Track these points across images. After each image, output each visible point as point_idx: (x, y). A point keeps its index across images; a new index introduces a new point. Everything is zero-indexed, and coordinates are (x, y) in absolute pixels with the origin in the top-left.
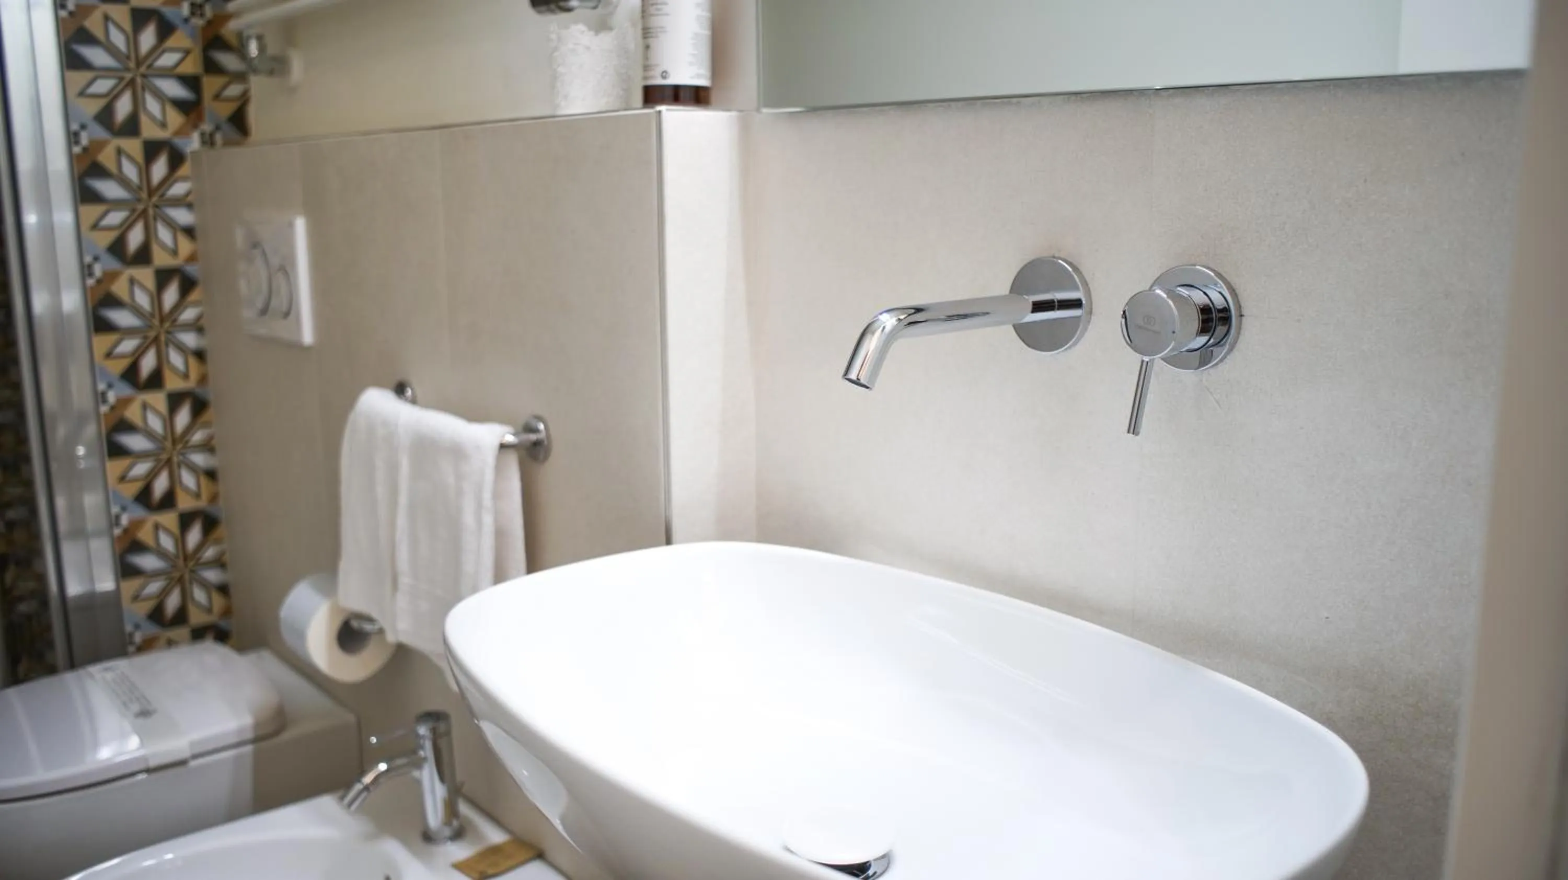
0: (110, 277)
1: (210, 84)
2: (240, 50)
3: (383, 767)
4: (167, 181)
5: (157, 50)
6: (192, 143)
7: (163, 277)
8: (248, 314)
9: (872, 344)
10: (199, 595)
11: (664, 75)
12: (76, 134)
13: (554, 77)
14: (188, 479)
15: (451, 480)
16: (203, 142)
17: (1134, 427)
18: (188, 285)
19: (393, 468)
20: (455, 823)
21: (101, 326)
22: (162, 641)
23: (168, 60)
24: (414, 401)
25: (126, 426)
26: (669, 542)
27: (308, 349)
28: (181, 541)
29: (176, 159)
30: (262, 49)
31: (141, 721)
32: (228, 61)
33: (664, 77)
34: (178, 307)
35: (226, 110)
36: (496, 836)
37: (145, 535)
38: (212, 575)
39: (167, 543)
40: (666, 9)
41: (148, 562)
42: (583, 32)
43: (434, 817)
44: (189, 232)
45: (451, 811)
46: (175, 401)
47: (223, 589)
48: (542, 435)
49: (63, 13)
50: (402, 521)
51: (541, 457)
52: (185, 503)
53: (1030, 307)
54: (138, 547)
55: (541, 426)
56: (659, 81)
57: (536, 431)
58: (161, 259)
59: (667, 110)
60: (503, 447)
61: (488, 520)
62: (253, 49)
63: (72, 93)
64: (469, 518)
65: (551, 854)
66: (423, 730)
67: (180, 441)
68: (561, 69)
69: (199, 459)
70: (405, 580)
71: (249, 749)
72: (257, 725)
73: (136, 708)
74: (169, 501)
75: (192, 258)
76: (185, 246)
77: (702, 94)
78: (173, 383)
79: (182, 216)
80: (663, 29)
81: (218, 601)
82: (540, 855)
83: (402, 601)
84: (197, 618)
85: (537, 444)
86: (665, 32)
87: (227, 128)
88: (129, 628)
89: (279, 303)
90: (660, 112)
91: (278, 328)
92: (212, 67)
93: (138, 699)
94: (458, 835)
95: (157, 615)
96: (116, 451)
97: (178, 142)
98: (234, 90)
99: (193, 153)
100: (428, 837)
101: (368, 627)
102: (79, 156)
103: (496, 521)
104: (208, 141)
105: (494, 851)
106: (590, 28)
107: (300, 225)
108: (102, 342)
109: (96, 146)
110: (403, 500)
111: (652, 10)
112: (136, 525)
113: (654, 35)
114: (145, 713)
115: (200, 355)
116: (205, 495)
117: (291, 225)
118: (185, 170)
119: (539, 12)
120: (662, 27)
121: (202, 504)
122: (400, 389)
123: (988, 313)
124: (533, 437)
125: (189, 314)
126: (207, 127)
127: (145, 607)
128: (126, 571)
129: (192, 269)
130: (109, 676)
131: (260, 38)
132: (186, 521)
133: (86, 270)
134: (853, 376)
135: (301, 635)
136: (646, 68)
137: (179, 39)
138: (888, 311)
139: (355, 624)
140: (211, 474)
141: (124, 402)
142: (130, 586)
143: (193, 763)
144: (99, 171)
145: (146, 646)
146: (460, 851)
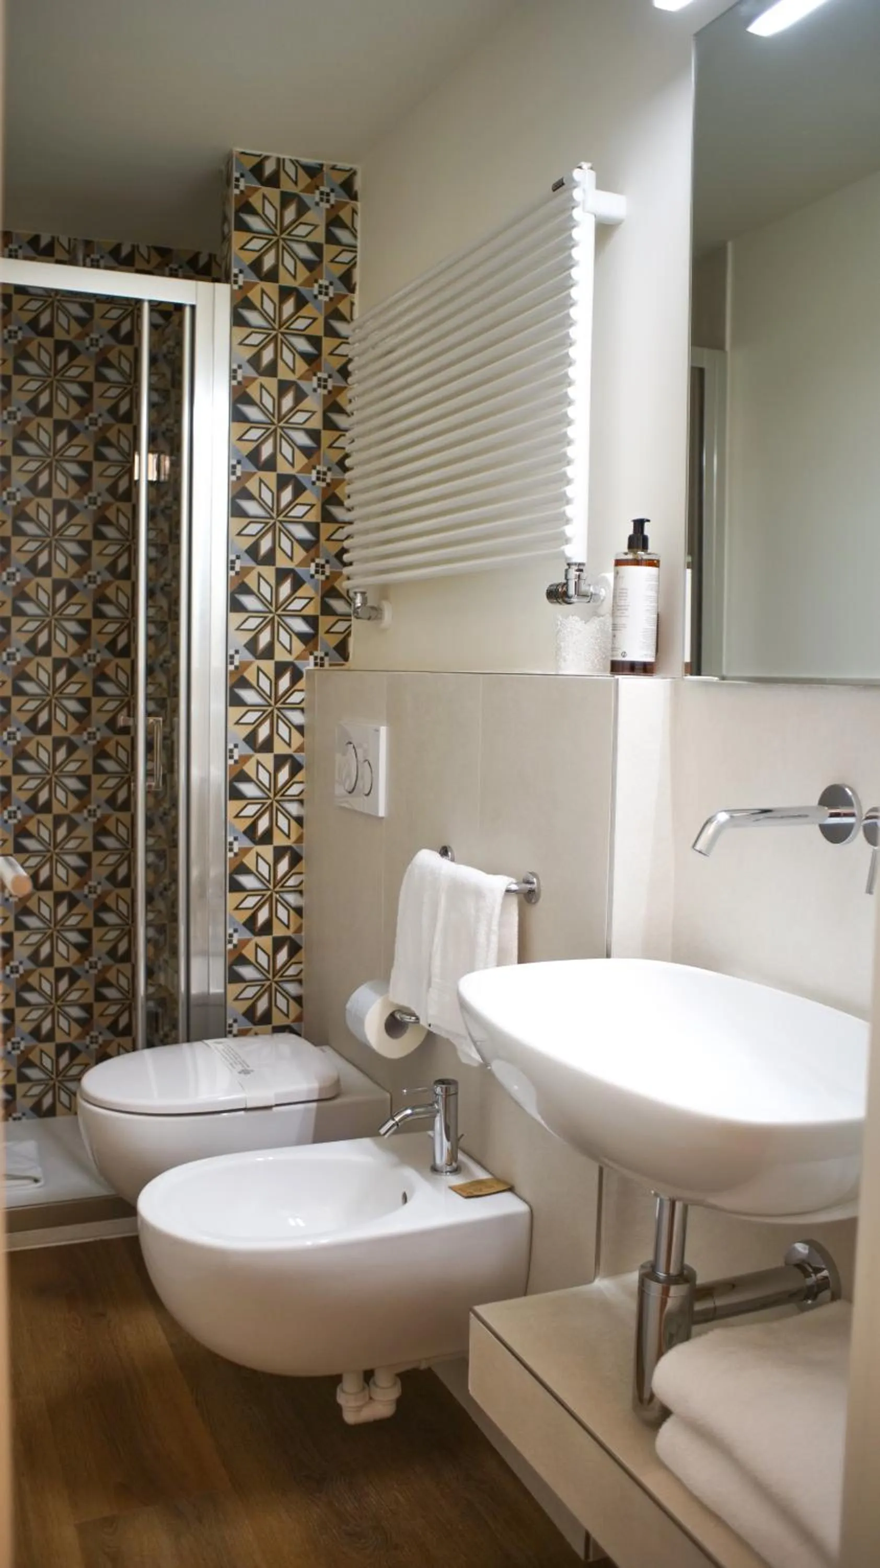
0: (245, 759)
1: (325, 622)
2: (349, 601)
3: (409, 1112)
4: (289, 692)
5: (291, 598)
6: (309, 665)
7: (280, 761)
8: (340, 790)
9: (710, 829)
10: (281, 1002)
11: (624, 654)
12: (232, 657)
13: (559, 649)
14: (282, 913)
15: (473, 912)
16: (316, 664)
17: (870, 891)
18: (296, 768)
19: (435, 905)
20: (454, 1165)
21: (235, 794)
22: (252, 1032)
23: (297, 605)
24: (453, 860)
25: (243, 869)
26: (608, 956)
27: (382, 818)
28: (273, 959)
29: (297, 676)
30: (364, 601)
31: (242, 1075)
32: (338, 605)
33: (624, 656)
34: (288, 784)
35: (334, 641)
36: (482, 1175)
37: (248, 952)
38: (292, 988)
39: (263, 959)
40: (627, 613)
41: (247, 972)
42: (577, 621)
43: (441, 1158)
44: (300, 729)
45: (453, 1157)
46: (279, 853)
47: (298, 1000)
48: (534, 886)
49: (232, 573)
50: (437, 939)
51: (533, 901)
52: (279, 931)
53: (828, 815)
54: (242, 960)
55: (535, 880)
56: (620, 658)
57: (532, 883)
58: (280, 748)
59: (623, 678)
60: (508, 891)
61: (494, 939)
62: (358, 601)
63: (232, 627)
64: (482, 939)
65: (517, 1189)
66: (438, 1090)
67: (279, 883)
68: (562, 644)
69: (291, 898)
70: (436, 980)
71: (314, 1105)
72: (321, 1090)
73: (240, 1068)
74: (267, 928)
75: (301, 749)
76: (297, 739)
77: (648, 667)
78: (279, 840)
79: (297, 718)
80: (624, 626)
81: (294, 1009)
82: (511, 1189)
83: (433, 994)
84: (278, 1019)
85: (531, 891)
86: (625, 627)
87: (333, 653)
88: (230, 1021)
89: (364, 785)
90: (617, 680)
91: (358, 803)
92: (327, 610)
93: (240, 1063)
94: (456, 1171)
95: (250, 1014)
96: (236, 887)
97: (298, 663)
98: (341, 627)
99: (308, 671)
100: (435, 1169)
101: (407, 1019)
102: (231, 672)
103: (500, 942)
104: (320, 663)
105: (480, 1182)
106: (582, 619)
107: (383, 730)
108: (235, 806)
109: (245, 665)
110: (440, 925)
111: (618, 613)
112: (244, 943)
113: (618, 628)
114: (246, 1072)
115: (299, 820)
116: (293, 927)
117: (377, 731)
118: (301, 684)
119: (552, 602)
120: (624, 624)
121: (289, 933)
122: (444, 852)
123: (806, 816)
124: (529, 886)
125: (295, 790)
126: (319, 654)
127: (243, 1006)
128: (233, 977)
129: (299, 757)
130: (220, 1047)
131: (363, 593)
132: (278, 944)
133: (229, 754)
134: (698, 847)
135: (361, 1021)
136: (613, 649)
137: (307, 590)
138: (725, 811)
139: (398, 1016)
140: (299, 911)
141: (245, 851)
142: (234, 989)
143: (275, 1109)
144: (244, 683)
145: (243, 1033)
146: (457, 1180)
